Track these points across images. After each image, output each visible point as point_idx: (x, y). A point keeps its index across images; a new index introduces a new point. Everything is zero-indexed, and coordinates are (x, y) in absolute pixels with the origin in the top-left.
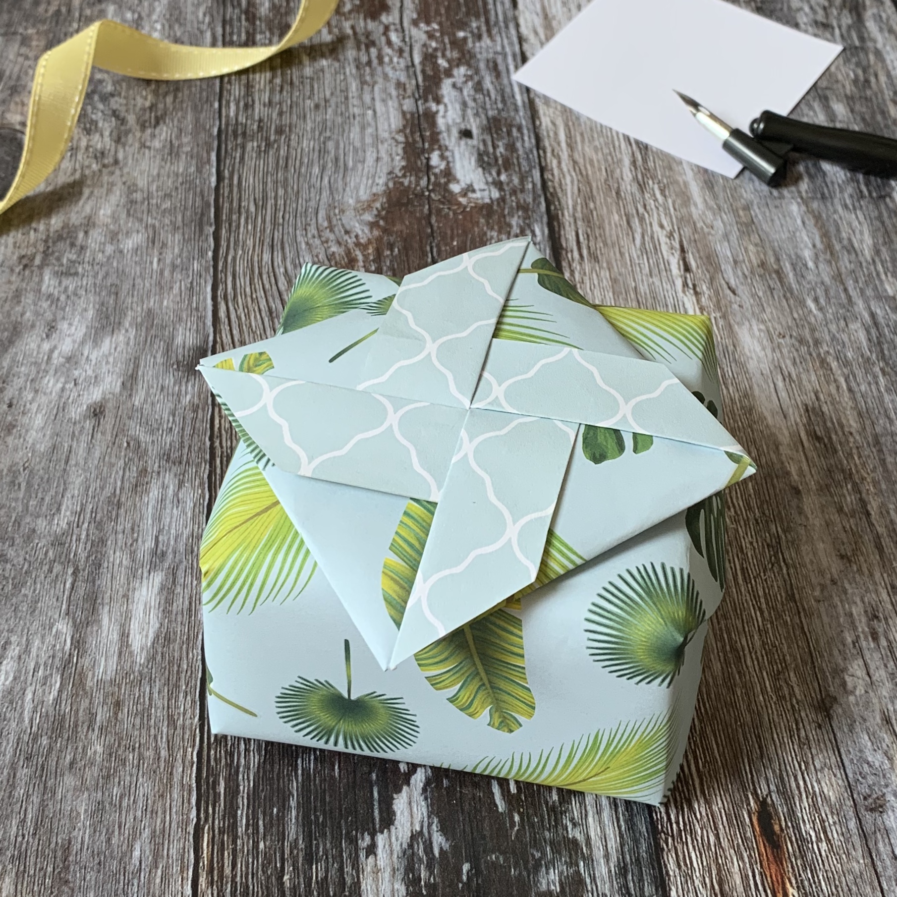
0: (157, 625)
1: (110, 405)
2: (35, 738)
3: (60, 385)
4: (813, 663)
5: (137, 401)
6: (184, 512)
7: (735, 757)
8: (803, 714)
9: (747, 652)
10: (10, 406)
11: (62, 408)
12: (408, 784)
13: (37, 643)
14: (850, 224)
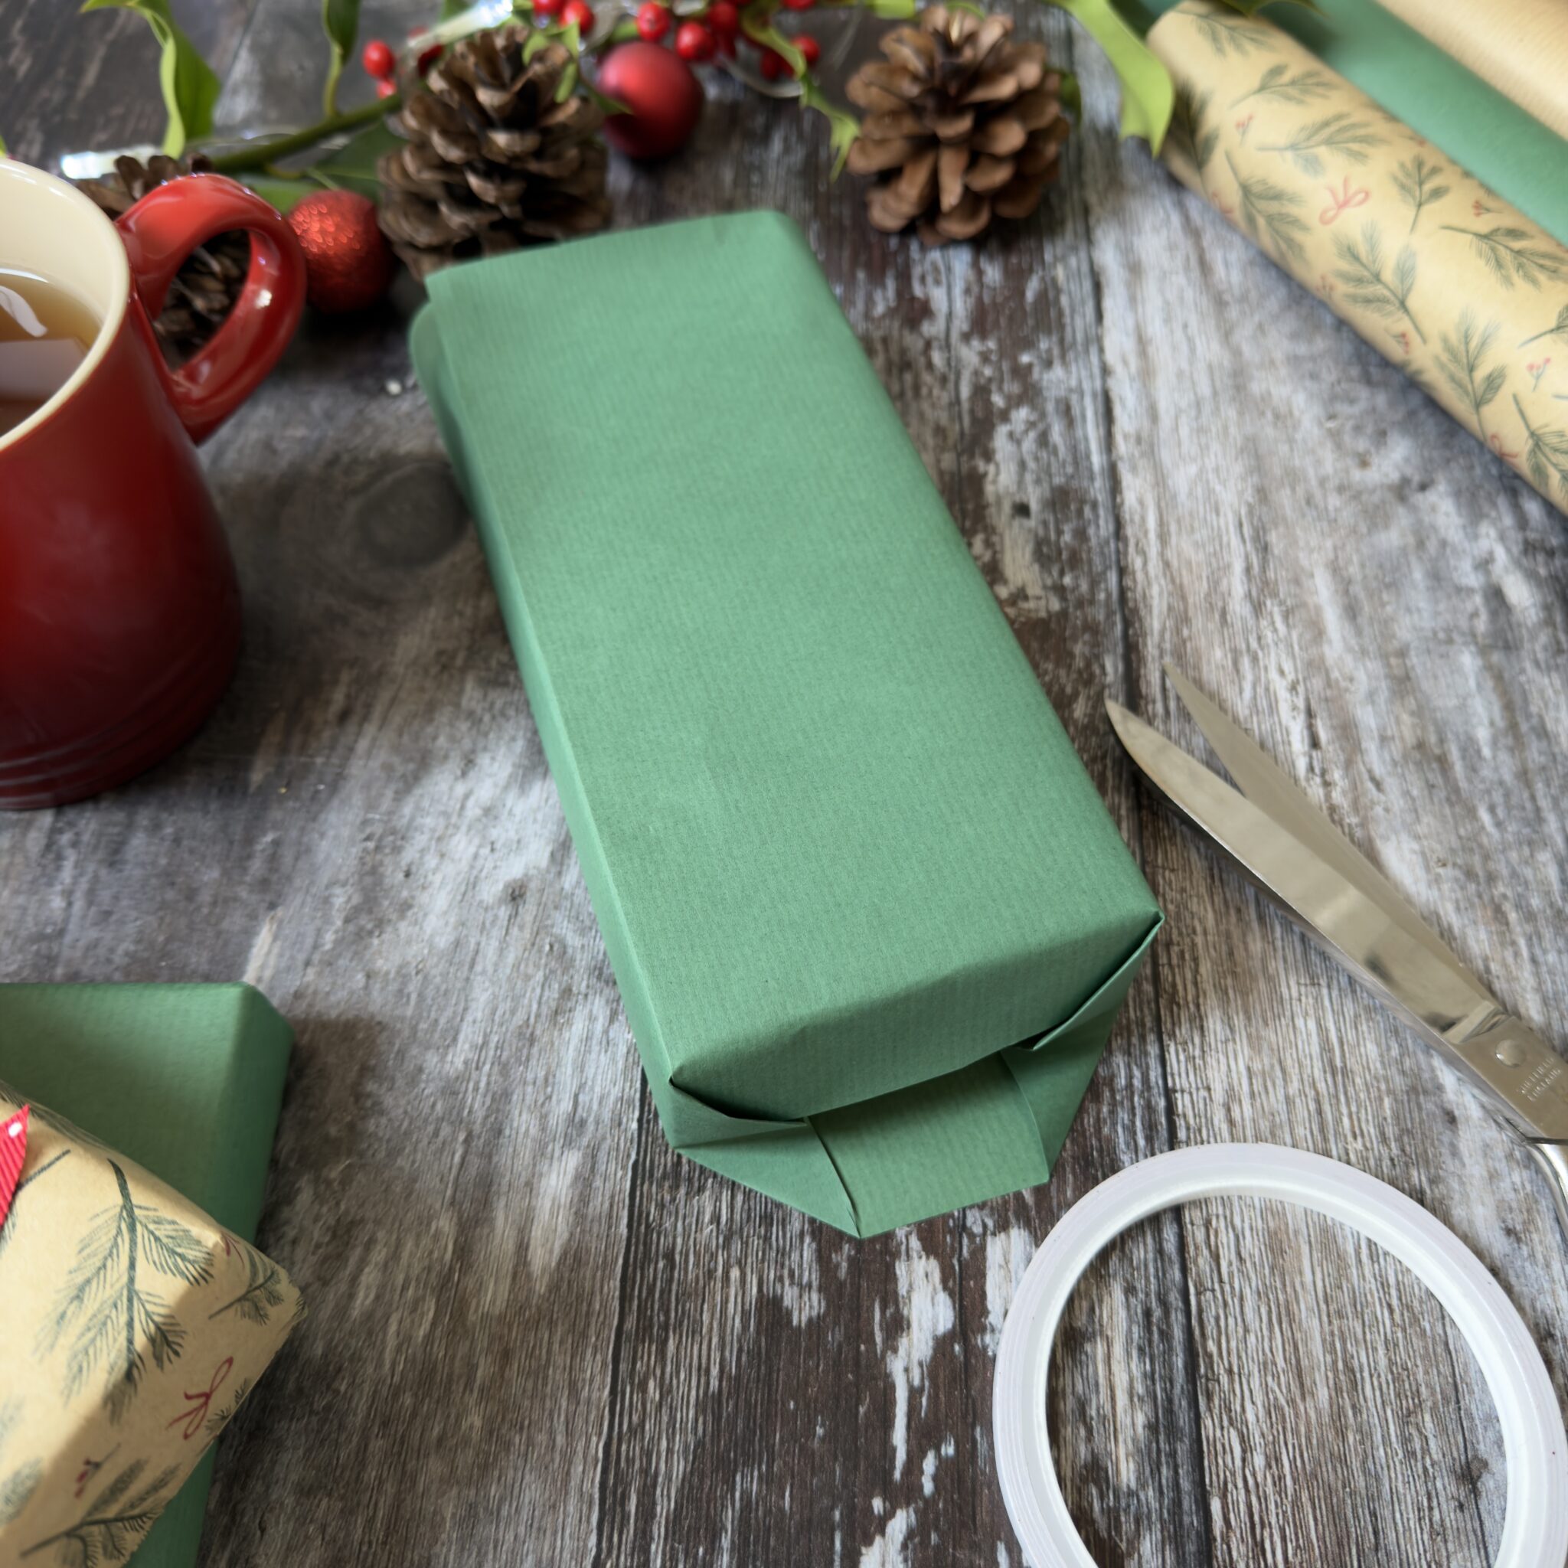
0: (566, 1235)
1: (533, 885)
2: (396, 1392)
3: (472, 850)
4: (1458, 1402)
5: (569, 880)
6: (614, 1060)
7: (1340, 1544)
8: (1439, 1484)
9: (1366, 1374)
10: (408, 875)
11: (473, 884)
12: (883, 1534)
13: (409, 1245)
14: (1542, 692)
